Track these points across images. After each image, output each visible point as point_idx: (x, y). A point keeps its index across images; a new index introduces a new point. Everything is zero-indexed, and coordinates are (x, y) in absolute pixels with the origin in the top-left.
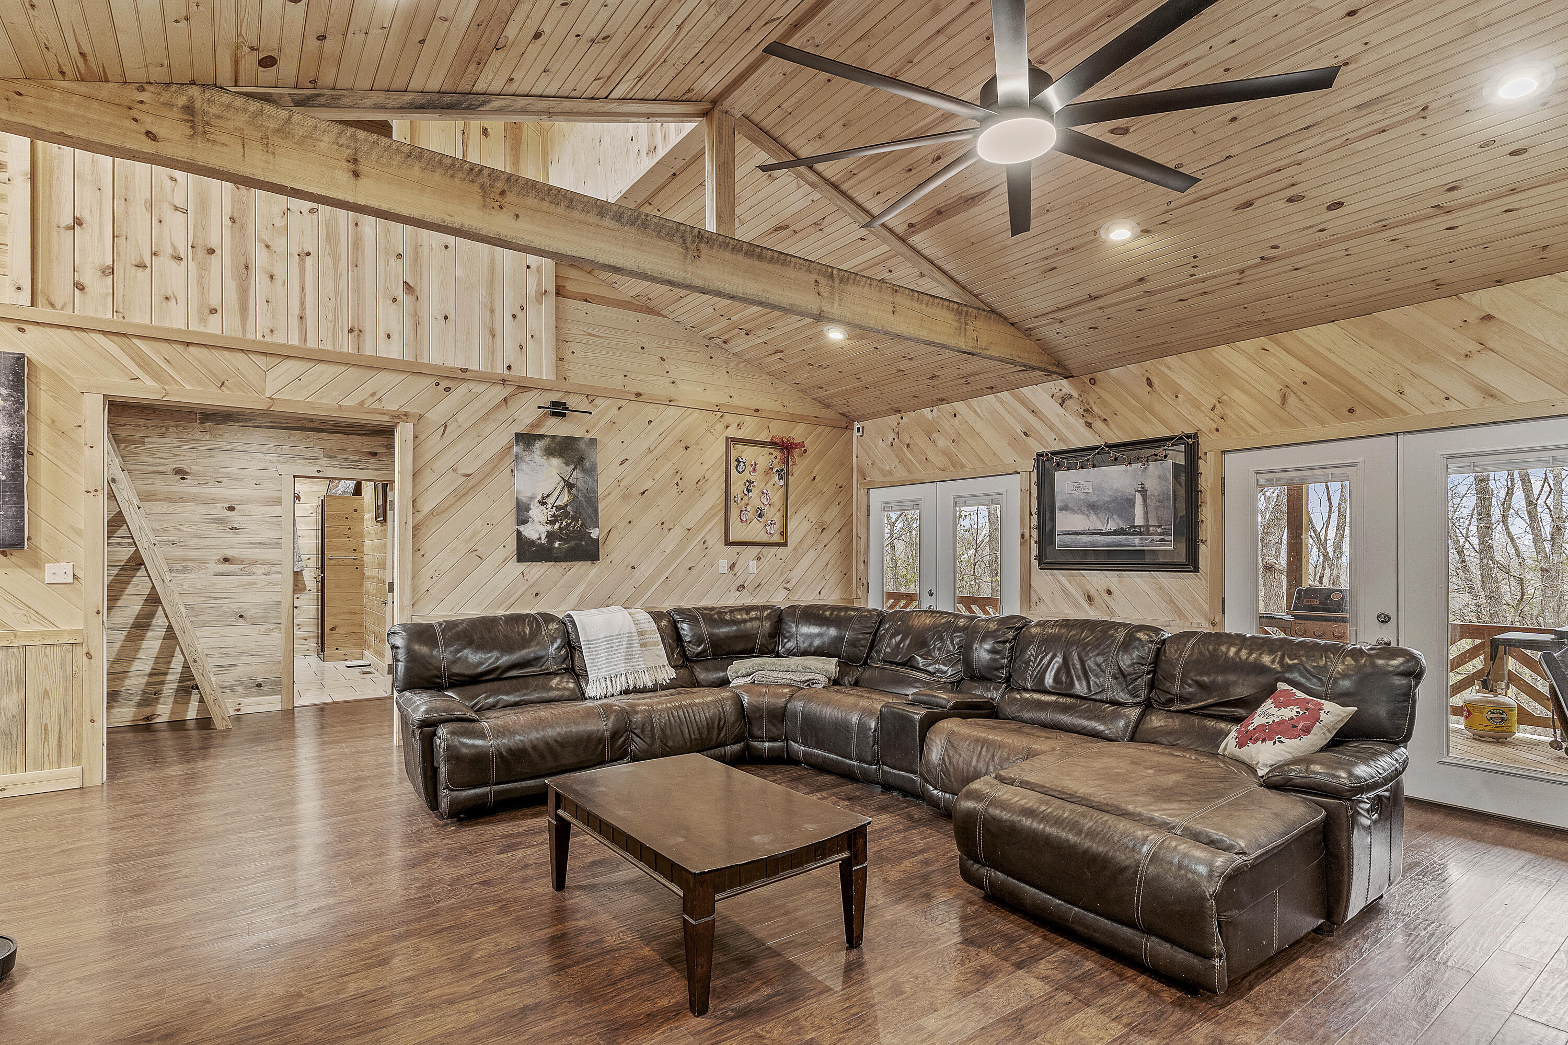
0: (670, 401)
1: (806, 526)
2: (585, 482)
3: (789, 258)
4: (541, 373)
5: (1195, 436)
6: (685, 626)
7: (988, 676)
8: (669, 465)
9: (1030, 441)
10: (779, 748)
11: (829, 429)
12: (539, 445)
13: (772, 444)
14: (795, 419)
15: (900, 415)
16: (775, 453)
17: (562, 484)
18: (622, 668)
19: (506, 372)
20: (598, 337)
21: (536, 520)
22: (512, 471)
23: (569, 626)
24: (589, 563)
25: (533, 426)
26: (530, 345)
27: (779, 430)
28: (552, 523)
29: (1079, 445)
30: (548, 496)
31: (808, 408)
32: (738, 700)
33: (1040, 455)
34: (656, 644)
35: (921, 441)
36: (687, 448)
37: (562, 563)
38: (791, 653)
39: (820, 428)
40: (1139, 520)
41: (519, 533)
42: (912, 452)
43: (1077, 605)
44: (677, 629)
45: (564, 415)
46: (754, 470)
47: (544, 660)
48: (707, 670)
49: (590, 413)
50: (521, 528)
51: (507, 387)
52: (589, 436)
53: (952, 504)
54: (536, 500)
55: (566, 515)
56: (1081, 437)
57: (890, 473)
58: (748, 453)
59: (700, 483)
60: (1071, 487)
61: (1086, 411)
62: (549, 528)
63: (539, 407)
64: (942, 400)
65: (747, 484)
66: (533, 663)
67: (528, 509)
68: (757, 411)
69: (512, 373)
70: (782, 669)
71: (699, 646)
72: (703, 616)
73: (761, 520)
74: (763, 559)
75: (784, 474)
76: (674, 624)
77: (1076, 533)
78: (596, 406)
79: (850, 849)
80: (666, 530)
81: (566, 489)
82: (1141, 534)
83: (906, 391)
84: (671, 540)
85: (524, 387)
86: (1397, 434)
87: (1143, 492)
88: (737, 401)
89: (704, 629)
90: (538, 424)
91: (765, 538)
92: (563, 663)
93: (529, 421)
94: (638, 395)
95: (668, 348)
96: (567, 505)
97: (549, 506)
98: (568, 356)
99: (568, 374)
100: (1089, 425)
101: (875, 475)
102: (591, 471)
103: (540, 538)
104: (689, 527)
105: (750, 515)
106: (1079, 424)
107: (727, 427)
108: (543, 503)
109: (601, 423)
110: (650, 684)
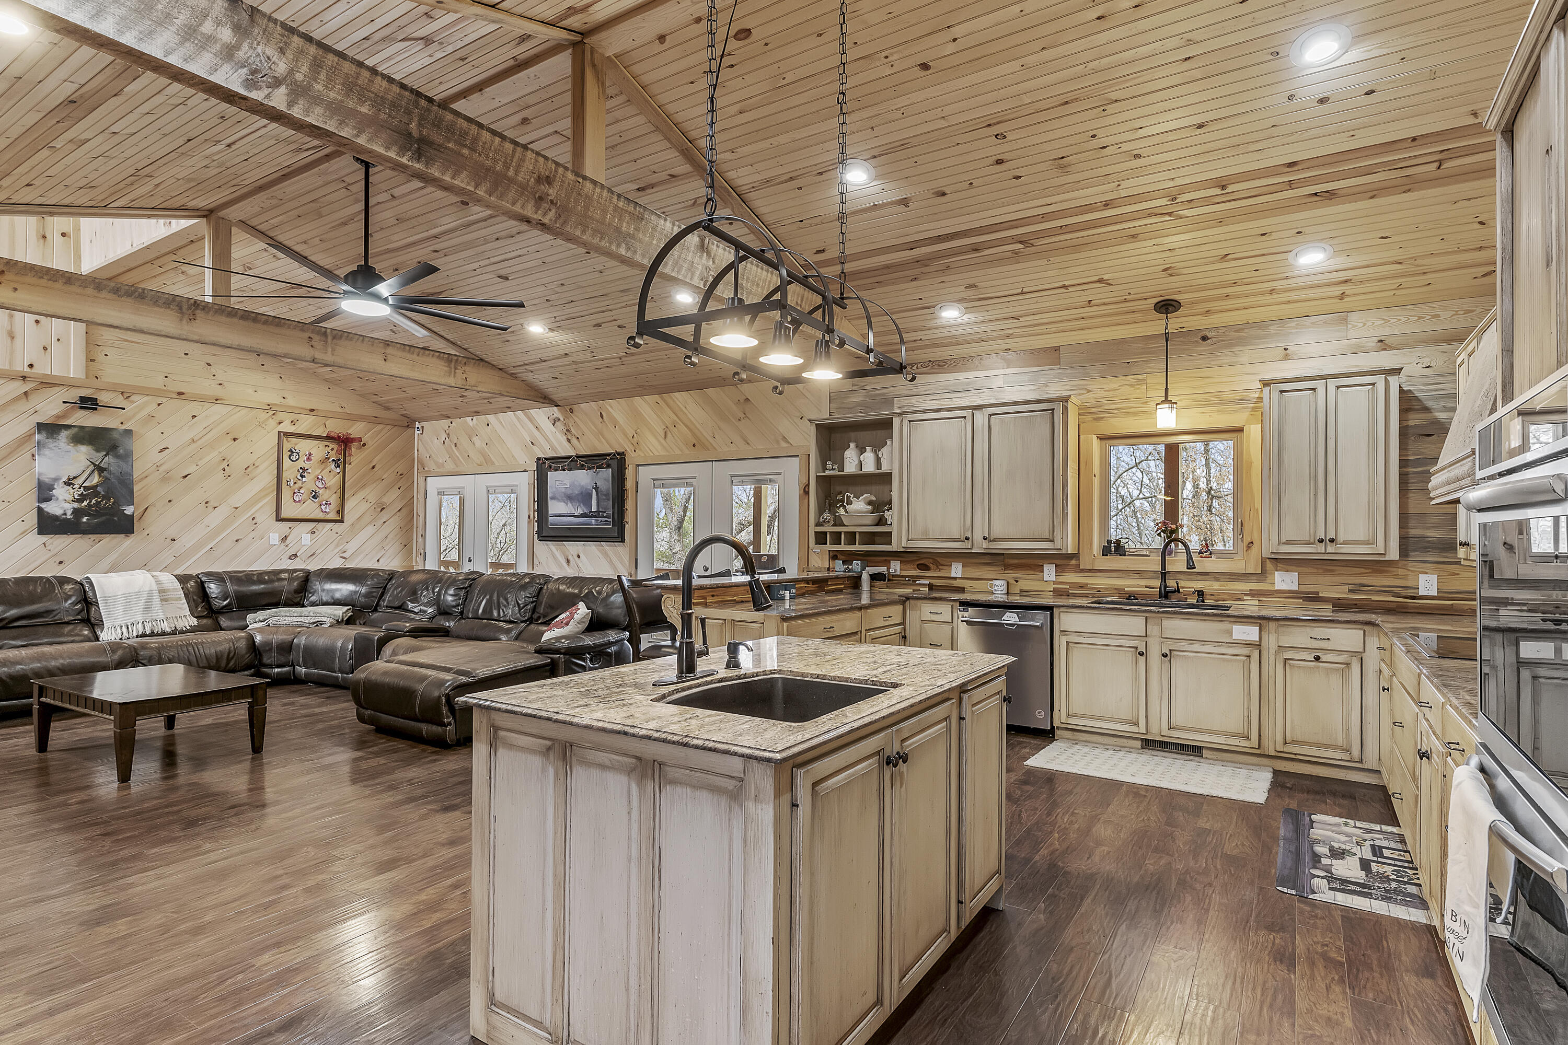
0: (217, 400)
1: (365, 506)
2: (118, 466)
3: (283, 321)
4: (69, 372)
5: (622, 454)
6: (212, 586)
7: (449, 611)
8: (216, 453)
9: (535, 448)
10: (287, 671)
11: (389, 427)
12: (64, 434)
13: (329, 438)
14: (352, 418)
15: (450, 420)
16: (332, 446)
17: (92, 467)
18: (139, 618)
19: (27, 369)
20: (135, 342)
21: (61, 498)
22: (33, 455)
23: (87, 587)
24: (123, 535)
25: (58, 417)
26: (55, 348)
27: (336, 427)
28: (78, 501)
29: (563, 455)
30: (75, 478)
31: (369, 410)
32: (251, 639)
33: (538, 459)
34: (180, 599)
35: (464, 441)
36: (235, 440)
37: (90, 536)
38: (313, 604)
39: (380, 427)
40: (594, 509)
41: (40, 510)
42: (458, 449)
43: (561, 567)
44: (204, 589)
45: (96, 409)
46: (309, 459)
47: (55, 613)
48: (231, 619)
49: (124, 409)
50: (43, 505)
51: (27, 382)
52: (123, 427)
53: (485, 492)
54: (62, 481)
55: (96, 494)
56: (565, 450)
57: (443, 465)
58: (304, 446)
59: (249, 470)
60: (557, 483)
61: (568, 430)
62: (76, 505)
63: (64, 402)
64: (477, 413)
65: (301, 471)
66: (45, 615)
67: (51, 488)
68: (312, 410)
69: (34, 370)
70: (295, 615)
71: (224, 601)
72: (231, 578)
73: (315, 500)
74: (317, 533)
75: (341, 463)
76: (202, 586)
77: (560, 516)
78: (133, 402)
79: (252, 696)
80: (211, 509)
81: (96, 473)
82: (595, 516)
83: (446, 403)
84: (215, 518)
85: (47, 383)
86: (712, 461)
87: (596, 488)
88: (291, 401)
89: (230, 587)
90: (65, 415)
91: (321, 516)
92: (78, 614)
93: (54, 412)
94: (180, 394)
95: (214, 355)
96: (97, 486)
97: (77, 486)
98: (100, 357)
99: (99, 374)
100: (569, 440)
101: (431, 466)
102: (127, 457)
103: (65, 514)
104: (236, 506)
105: (304, 497)
106: (563, 439)
107: (280, 423)
108: (69, 483)
109: (137, 417)
110: (168, 630)
